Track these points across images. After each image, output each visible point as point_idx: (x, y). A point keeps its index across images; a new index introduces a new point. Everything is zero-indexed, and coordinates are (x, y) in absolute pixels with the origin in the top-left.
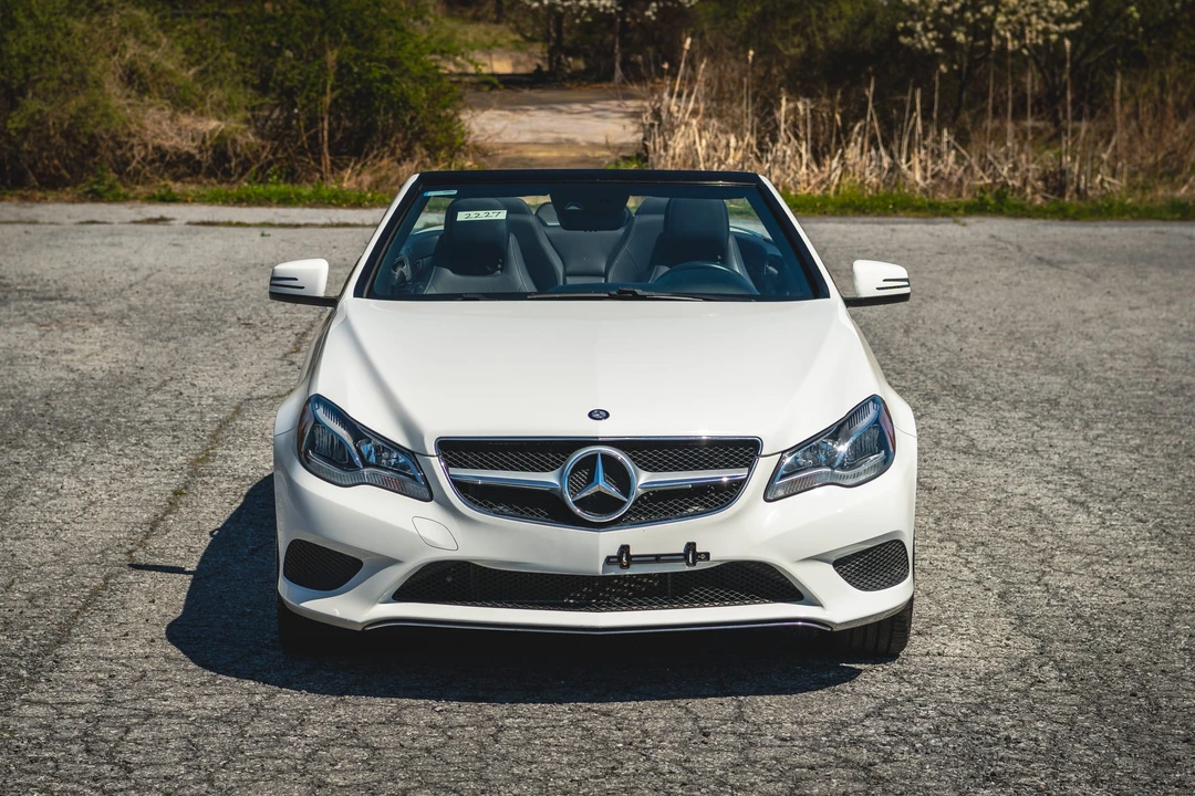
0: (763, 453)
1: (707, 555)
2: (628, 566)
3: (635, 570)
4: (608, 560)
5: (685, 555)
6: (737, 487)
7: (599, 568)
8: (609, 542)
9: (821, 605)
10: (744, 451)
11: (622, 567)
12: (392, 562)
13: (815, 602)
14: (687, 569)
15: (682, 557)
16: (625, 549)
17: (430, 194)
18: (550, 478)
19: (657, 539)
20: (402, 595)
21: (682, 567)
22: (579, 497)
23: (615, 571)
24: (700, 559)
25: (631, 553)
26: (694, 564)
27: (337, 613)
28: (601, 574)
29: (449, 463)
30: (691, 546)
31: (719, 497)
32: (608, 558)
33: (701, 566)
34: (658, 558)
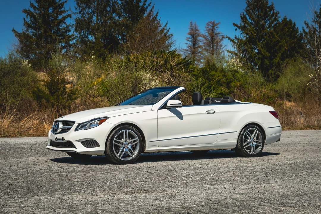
0: (75, 123)
3: (58, 141)
4: (55, 139)
7: (55, 141)
8: (55, 136)
9: (77, 149)
13: (75, 148)
15: (62, 139)
16: (57, 137)
19: (60, 136)
21: (62, 141)
22: (54, 129)
24: (64, 140)
30: (63, 137)
34: (60, 139)
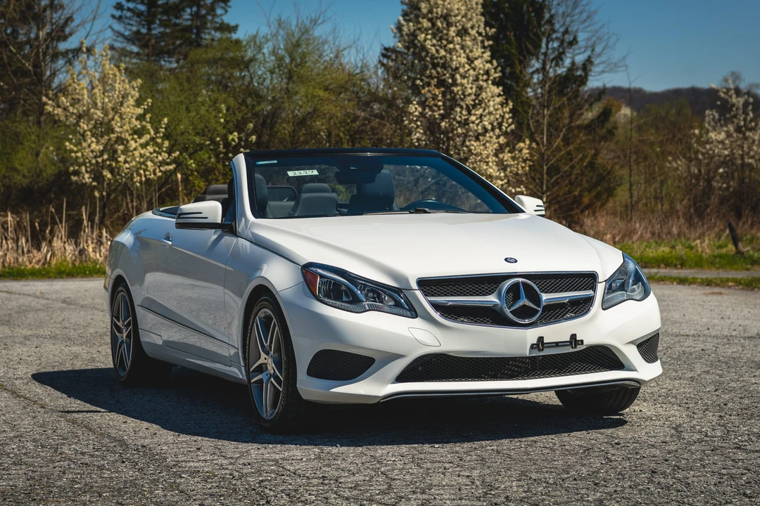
0: (599, 281)
1: (582, 341)
2: (543, 350)
3: (547, 352)
4: (532, 347)
5: (570, 342)
6: (589, 301)
7: (527, 352)
8: (532, 335)
9: (636, 371)
10: (588, 279)
11: (539, 350)
12: (398, 357)
14: (571, 350)
15: (568, 343)
16: (541, 339)
17: (260, 163)
18: (493, 298)
19: (556, 332)
20: (401, 378)
21: (569, 350)
22: (513, 309)
23: (536, 353)
24: (579, 344)
25: (545, 341)
26: (576, 347)
27: (363, 392)
28: (528, 355)
29: (426, 294)
30: (573, 336)
31: (580, 307)
32: (532, 345)
33: (579, 348)
34: (557, 344)
